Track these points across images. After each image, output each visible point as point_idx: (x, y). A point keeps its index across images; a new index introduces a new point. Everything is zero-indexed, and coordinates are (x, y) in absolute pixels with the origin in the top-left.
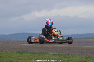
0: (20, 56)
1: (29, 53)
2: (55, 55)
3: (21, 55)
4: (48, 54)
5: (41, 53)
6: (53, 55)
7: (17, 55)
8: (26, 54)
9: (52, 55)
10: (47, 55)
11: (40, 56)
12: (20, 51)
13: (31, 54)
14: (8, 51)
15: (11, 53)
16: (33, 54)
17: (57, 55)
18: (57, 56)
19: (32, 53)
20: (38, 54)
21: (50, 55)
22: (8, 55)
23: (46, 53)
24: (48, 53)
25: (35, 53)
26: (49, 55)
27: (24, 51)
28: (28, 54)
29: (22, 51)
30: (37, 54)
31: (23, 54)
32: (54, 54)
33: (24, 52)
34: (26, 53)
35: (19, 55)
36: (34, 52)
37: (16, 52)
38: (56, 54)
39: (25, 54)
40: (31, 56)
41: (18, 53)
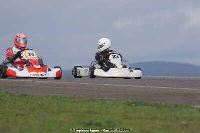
0: (131, 111)
1: (151, 105)
3: (133, 108)
4: (192, 108)
5: (176, 106)
7: (125, 109)
8: (146, 107)
10: (188, 110)
11: (173, 112)
12: (133, 100)
13: (155, 108)
14: (107, 100)
15: (113, 105)
16: (159, 107)
19: (157, 105)
20: (170, 107)
21: (195, 111)
22: (107, 108)
23: (187, 105)
24: (192, 106)
25: (163, 106)
26: (192, 110)
28: (149, 107)
29: (136, 101)
30: (167, 109)
31: (139, 107)
33: (141, 103)
34: (144, 105)
35: (129, 108)
36: (161, 103)
37: (124, 103)
39: (143, 107)
40: (155, 112)
41: (129, 105)
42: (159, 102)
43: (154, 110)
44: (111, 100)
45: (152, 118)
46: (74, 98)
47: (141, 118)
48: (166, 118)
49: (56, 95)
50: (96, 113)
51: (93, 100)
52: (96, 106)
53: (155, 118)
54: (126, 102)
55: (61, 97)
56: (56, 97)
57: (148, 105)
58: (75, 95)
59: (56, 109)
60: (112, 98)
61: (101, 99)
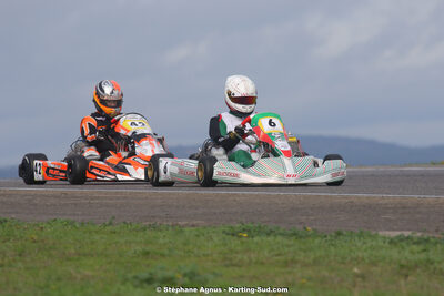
0: (239, 248)
1: (281, 234)
2: (404, 244)
3: (242, 242)
4: (374, 237)
5: (339, 234)
6: (395, 244)
7: (226, 245)
8: (271, 239)
9: (392, 242)
10: (364, 243)
11: (332, 249)
12: (243, 223)
13: (292, 241)
14: (186, 226)
15: (198, 236)
16: (301, 237)
17: (414, 243)
18: (415, 247)
19: (295, 234)
20: (325, 236)
21: (381, 244)
22: (185, 244)
23: (361, 232)
24: (373, 233)
25: (308, 236)
26: (374, 243)
27: (260, 227)
28: (279, 238)
29: (250, 225)
30: (317, 241)
31: (256, 239)
32: (401, 239)
33: (259, 231)
34: (268, 235)
35: (234, 243)
36: (305, 229)
37: (224, 232)
38: (408, 238)
39: (265, 238)
40: (291, 249)
41: (233, 235)
42: (299, 228)
43: (288, 246)
44: (193, 226)
45: (286, 264)
46: (110, 224)
47: (262, 263)
48: (316, 262)
49: (72, 218)
50: (163, 255)
51: (154, 227)
52: (161, 241)
53: (294, 261)
54: (227, 229)
55: (82, 224)
56: (72, 223)
57: (275, 236)
58: (114, 218)
59: (73, 251)
60: (195, 222)
61: (170, 223)
